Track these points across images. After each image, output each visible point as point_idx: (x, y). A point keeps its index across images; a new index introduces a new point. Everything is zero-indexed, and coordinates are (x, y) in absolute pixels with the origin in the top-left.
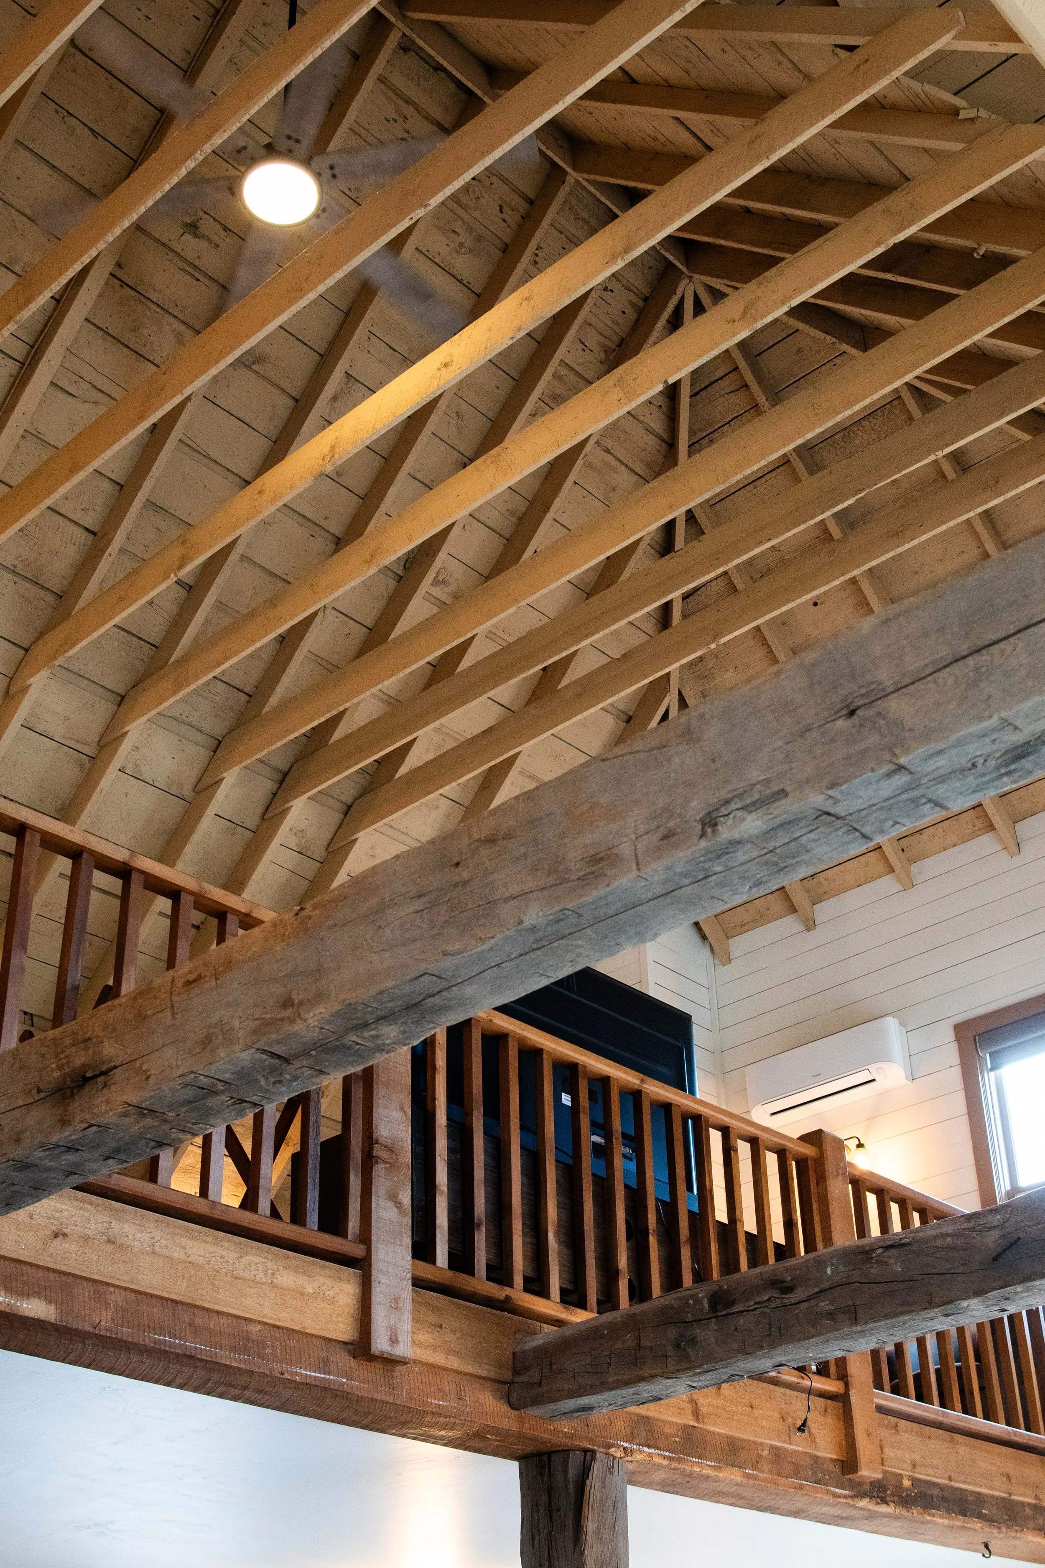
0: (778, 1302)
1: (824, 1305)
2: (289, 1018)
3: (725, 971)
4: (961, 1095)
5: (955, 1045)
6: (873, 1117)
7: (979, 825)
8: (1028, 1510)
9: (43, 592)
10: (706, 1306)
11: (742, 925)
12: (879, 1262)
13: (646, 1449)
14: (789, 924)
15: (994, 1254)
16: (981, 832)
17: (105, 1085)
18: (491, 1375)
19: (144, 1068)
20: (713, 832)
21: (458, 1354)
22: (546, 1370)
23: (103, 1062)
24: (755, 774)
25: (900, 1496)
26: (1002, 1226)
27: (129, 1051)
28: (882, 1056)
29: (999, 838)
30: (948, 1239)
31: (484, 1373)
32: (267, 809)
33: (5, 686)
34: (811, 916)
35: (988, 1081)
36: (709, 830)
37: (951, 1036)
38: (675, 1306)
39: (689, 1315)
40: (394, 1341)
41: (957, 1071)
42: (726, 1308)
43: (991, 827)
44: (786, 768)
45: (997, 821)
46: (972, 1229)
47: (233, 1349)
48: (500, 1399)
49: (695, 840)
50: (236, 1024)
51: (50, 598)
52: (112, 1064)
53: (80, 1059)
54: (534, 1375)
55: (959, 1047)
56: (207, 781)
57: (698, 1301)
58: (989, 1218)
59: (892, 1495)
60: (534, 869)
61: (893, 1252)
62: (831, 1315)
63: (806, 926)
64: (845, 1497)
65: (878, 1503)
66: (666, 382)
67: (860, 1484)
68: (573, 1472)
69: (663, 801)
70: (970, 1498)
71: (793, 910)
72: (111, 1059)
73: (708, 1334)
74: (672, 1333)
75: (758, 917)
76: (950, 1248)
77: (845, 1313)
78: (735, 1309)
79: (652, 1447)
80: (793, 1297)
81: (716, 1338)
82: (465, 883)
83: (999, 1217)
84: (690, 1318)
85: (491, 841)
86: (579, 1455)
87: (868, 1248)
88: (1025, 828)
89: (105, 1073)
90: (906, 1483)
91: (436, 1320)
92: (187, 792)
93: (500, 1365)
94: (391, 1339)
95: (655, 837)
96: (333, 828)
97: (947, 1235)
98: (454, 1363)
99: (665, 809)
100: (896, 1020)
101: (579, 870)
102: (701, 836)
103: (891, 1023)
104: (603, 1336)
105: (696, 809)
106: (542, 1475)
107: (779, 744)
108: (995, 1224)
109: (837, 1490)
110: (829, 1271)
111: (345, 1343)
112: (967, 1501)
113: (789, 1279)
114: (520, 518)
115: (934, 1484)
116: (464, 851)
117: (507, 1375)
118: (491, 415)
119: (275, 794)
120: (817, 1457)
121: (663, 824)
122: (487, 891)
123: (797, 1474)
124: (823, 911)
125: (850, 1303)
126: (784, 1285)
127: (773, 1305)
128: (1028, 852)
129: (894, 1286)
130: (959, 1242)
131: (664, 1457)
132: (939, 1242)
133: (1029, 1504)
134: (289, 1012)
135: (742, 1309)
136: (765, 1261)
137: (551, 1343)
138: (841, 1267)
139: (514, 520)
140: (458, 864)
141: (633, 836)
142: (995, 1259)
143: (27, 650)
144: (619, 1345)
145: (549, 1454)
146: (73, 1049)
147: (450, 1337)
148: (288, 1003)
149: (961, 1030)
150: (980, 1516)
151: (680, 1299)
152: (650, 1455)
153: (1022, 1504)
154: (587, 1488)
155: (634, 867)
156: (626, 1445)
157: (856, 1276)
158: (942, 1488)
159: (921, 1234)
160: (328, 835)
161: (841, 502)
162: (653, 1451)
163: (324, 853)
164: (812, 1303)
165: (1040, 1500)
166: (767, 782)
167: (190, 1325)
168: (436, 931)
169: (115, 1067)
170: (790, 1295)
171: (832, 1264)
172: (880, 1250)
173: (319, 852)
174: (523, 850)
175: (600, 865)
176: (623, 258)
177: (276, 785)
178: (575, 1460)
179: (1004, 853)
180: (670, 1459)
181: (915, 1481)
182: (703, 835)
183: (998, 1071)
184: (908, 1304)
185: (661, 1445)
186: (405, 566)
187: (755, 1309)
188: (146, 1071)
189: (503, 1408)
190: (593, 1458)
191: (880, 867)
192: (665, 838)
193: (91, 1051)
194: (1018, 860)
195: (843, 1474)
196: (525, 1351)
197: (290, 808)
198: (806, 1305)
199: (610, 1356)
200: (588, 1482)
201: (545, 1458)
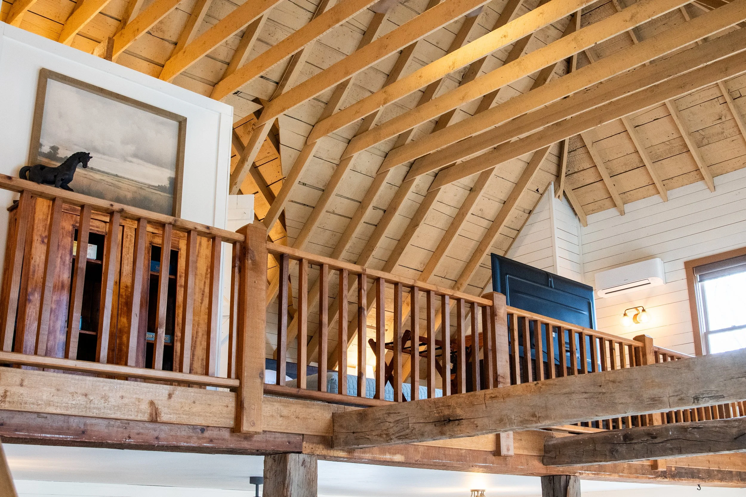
0: (651, 442)
1: (668, 445)
2: (535, 421)
3: (586, 230)
4: (686, 292)
5: (684, 270)
6: (648, 297)
7: (698, 177)
8: (715, 472)
9: (320, 103)
10: (622, 439)
11: (593, 210)
12: (690, 433)
13: (587, 472)
14: (613, 212)
15: (735, 437)
16: (698, 180)
17: (458, 424)
18: (538, 455)
19: (475, 422)
20: (697, 402)
21: (526, 449)
22: (558, 453)
23: (457, 416)
24: (713, 388)
25: (671, 475)
26: (738, 427)
27: (468, 415)
28: (654, 275)
29: (706, 183)
30: (717, 428)
31: (535, 454)
32: (405, 178)
33: (305, 140)
34: (623, 209)
35: (698, 286)
36: (696, 401)
37: (683, 266)
38: (610, 437)
39: (615, 441)
40: (508, 450)
41: (685, 281)
42: (630, 441)
43: (703, 178)
44: (724, 388)
45: (706, 177)
46: (727, 426)
47: (458, 461)
48: (540, 462)
49: (691, 404)
50: (513, 417)
51: (323, 105)
52: (461, 418)
53: (446, 412)
54: (552, 454)
55: (686, 271)
56: (381, 171)
57: (619, 437)
58: (733, 423)
59: (669, 474)
60: (631, 396)
61: (696, 430)
62: (671, 449)
63: (621, 213)
64: (652, 478)
65: (663, 478)
66: (596, 43)
67: (657, 472)
68: (563, 483)
69: (679, 387)
70: (695, 471)
71: (615, 206)
72: (460, 416)
73: (623, 449)
74: (609, 447)
75: (600, 208)
76: (719, 432)
77: (677, 449)
78: (633, 442)
79: (589, 471)
80: (656, 441)
81: (626, 451)
82: (604, 393)
83: (737, 423)
84: (615, 442)
85: (614, 382)
86: (565, 477)
87: (686, 427)
88: (718, 180)
89: (458, 420)
90: (673, 469)
91: (520, 438)
92: (374, 174)
93: (540, 450)
94: (507, 449)
95: (676, 399)
96: (430, 183)
97: (717, 427)
98: (526, 453)
99: (680, 390)
100: (660, 259)
101: (648, 401)
102: (693, 403)
103: (658, 261)
104: (580, 444)
105: (692, 393)
106: (551, 483)
107: (722, 380)
108: (736, 426)
109: (650, 476)
110: (670, 433)
111: (491, 452)
112: (695, 473)
113: (655, 434)
114: (509, 53)
115: (683, 468)
116: (603, 382)
117: (542, 453)
118: (500, 12)
119: (408, 172)
120: (643, 465)
121: (679, 395)
122: (612, 399)
123: (636, 472)
124: (628, 208)
125: (679, 446)
126: (653, 435)
127: (648, 442)
128: (719, 191)
129: (695, 442)
130: (721, 430)
131: (593, 474)
132: (714, 429)
133: (716, 470)
134: (535, 419)
135: (636, 442)
136: (646, 425)
137: (559, 443)
138: (675, 432)
139: (507, 53)
140: (600, 386)
141: (668, 396)
142: (735, 439)
143: (313, 126)
144: (587, 448)
145: (553, 476)
146: (443, 408)
147: (524, 443)
148: (534, 415)
149: (687, 264)
150: (699, 478)
151: (611, 434)
152: (588, 474)
153: (713, 470)
154: (568, 490)
155: (669, 406)
156: (580, 471)
157: (681, 437)
158: (685, 469)
159: (706, 425)
160: (427, 186)
161: (661, 80)
162: (589, 472)
163: (426, 193)
164: (664, 444)
165: (720, 468)
166: (717, 391)
167: (444, 454)
168: (592, 407)
169: (462, 419)
170: (655, 440)
171: (672, 431)
172: (691, 429)
173: (424, 193)
174: (626, 388)
175: (656, 402)
176: (585, 4)
177: (409, 168)
178: (563, 479)
179: (708, 190)
180: (595, 474)
181: (676, 468)
182: (694, 402)
183: (702, 283)
184: (701, 450)
185: (591, 469)
186: (463, 77)
187: (641, 443)
188: (476, 424)
189: (541, 465)
190: (570, 478)
191: (654, 191)
192: (680, 400)
193: (451, 410)
194: (714, 194)
195: (652, 469)
196: (549, 445)
197: (415, 179)
198: (661, 444)
199: (583, 452)
200: (568, 487)
201: (552, 477)
